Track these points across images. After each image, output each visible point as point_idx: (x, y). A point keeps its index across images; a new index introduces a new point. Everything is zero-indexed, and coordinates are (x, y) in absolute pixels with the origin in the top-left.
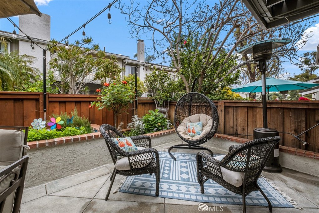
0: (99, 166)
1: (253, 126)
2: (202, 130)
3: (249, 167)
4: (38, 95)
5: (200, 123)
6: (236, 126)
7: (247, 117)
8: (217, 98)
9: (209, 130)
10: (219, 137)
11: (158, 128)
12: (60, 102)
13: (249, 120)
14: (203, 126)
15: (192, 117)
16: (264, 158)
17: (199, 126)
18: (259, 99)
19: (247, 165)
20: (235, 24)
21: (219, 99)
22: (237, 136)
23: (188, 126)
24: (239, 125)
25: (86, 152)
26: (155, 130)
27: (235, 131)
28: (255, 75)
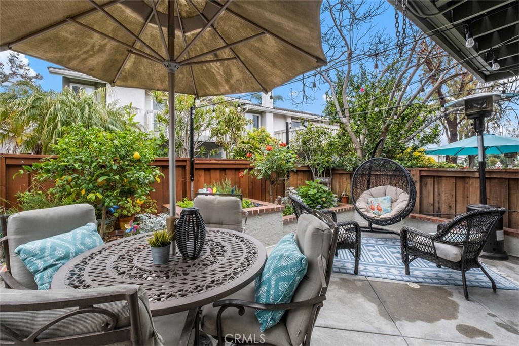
0: (269, 245)
1: (464, 203)
2: (391, 207)
3: (469, 240)
4: (186, 161)
5: (387, 198)
6: (439, 203)
7: (454, 190)
8: (409, 164)
9: (405, 206)
10: (413, 217)
11: (322, 205)
12: (205, 170)
13: (458, 195)
14: (392, 202)
15: (373, 190)
16: (486, 232)
17: (386, 201)
18: (463, 163)
19: (467, 238)
20: (438, 68)
21: (411, 167)
22: (440, 216)
23: (370, 202)
24: (443, 202)
25: (257, 227)
26: (318, 207)
27: (436, 209)
28: (457, 124)
